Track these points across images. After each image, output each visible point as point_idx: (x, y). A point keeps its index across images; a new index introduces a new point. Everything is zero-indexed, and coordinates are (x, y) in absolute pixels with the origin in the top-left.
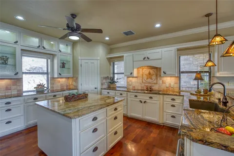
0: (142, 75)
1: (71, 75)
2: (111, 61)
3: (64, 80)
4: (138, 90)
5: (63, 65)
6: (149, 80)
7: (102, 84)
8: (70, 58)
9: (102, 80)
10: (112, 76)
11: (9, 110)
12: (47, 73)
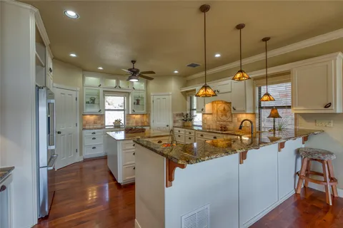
0: (217, 111)
1: (144, 112)
2: (188, 95)
3: (139, 116)
4: (213, 129)
5: (137, 102)
6: (224, 118)
7: (174, 122)
8: (144, 95)
9: (174, 117)
10: (188, 112)
11: (94, 138)
12: (124, 110)
